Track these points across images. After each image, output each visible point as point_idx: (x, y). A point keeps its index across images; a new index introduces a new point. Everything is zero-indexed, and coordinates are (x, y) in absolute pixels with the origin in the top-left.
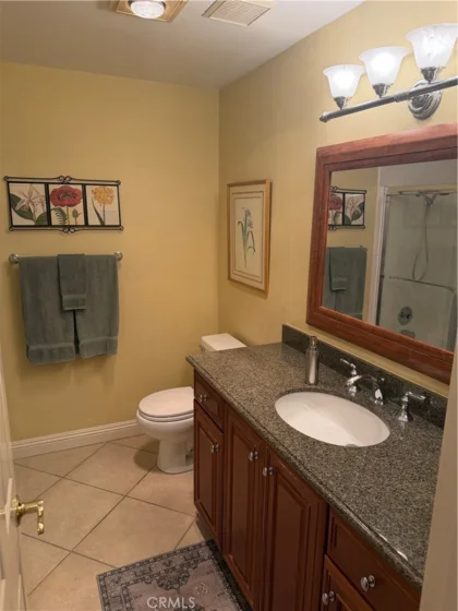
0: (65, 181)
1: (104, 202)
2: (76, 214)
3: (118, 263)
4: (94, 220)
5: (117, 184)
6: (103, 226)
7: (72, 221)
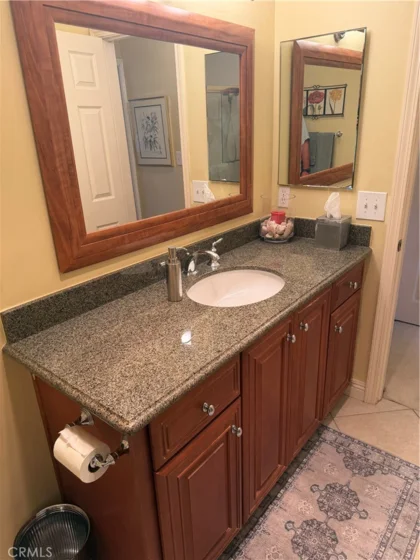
0: (316, 88)
1: (335, 99)
2: (319, 108)
3: (337, 139)
4: (328, 112)
5: (345, 87)
6: (333, 115)
7: (317, 113)
